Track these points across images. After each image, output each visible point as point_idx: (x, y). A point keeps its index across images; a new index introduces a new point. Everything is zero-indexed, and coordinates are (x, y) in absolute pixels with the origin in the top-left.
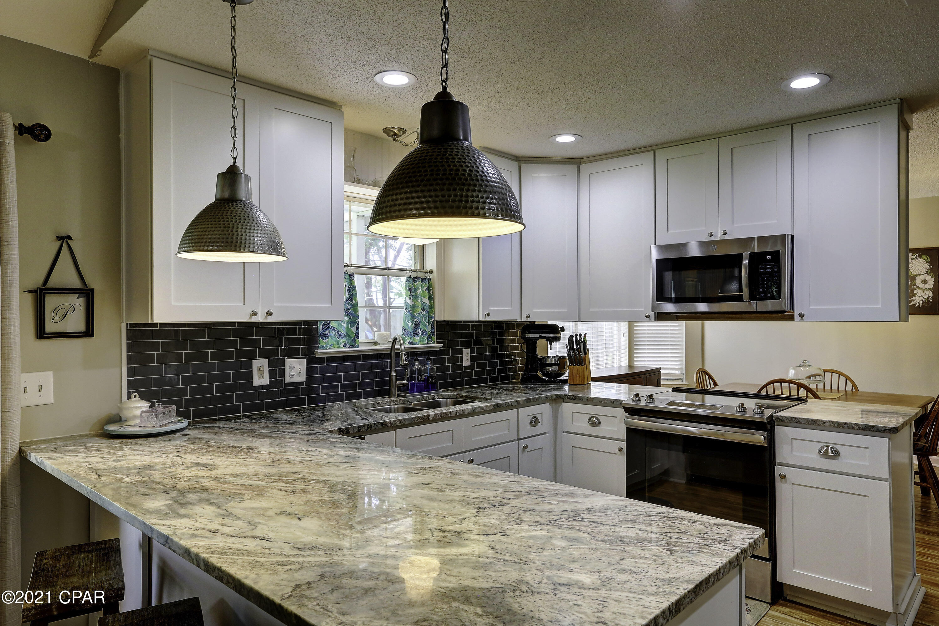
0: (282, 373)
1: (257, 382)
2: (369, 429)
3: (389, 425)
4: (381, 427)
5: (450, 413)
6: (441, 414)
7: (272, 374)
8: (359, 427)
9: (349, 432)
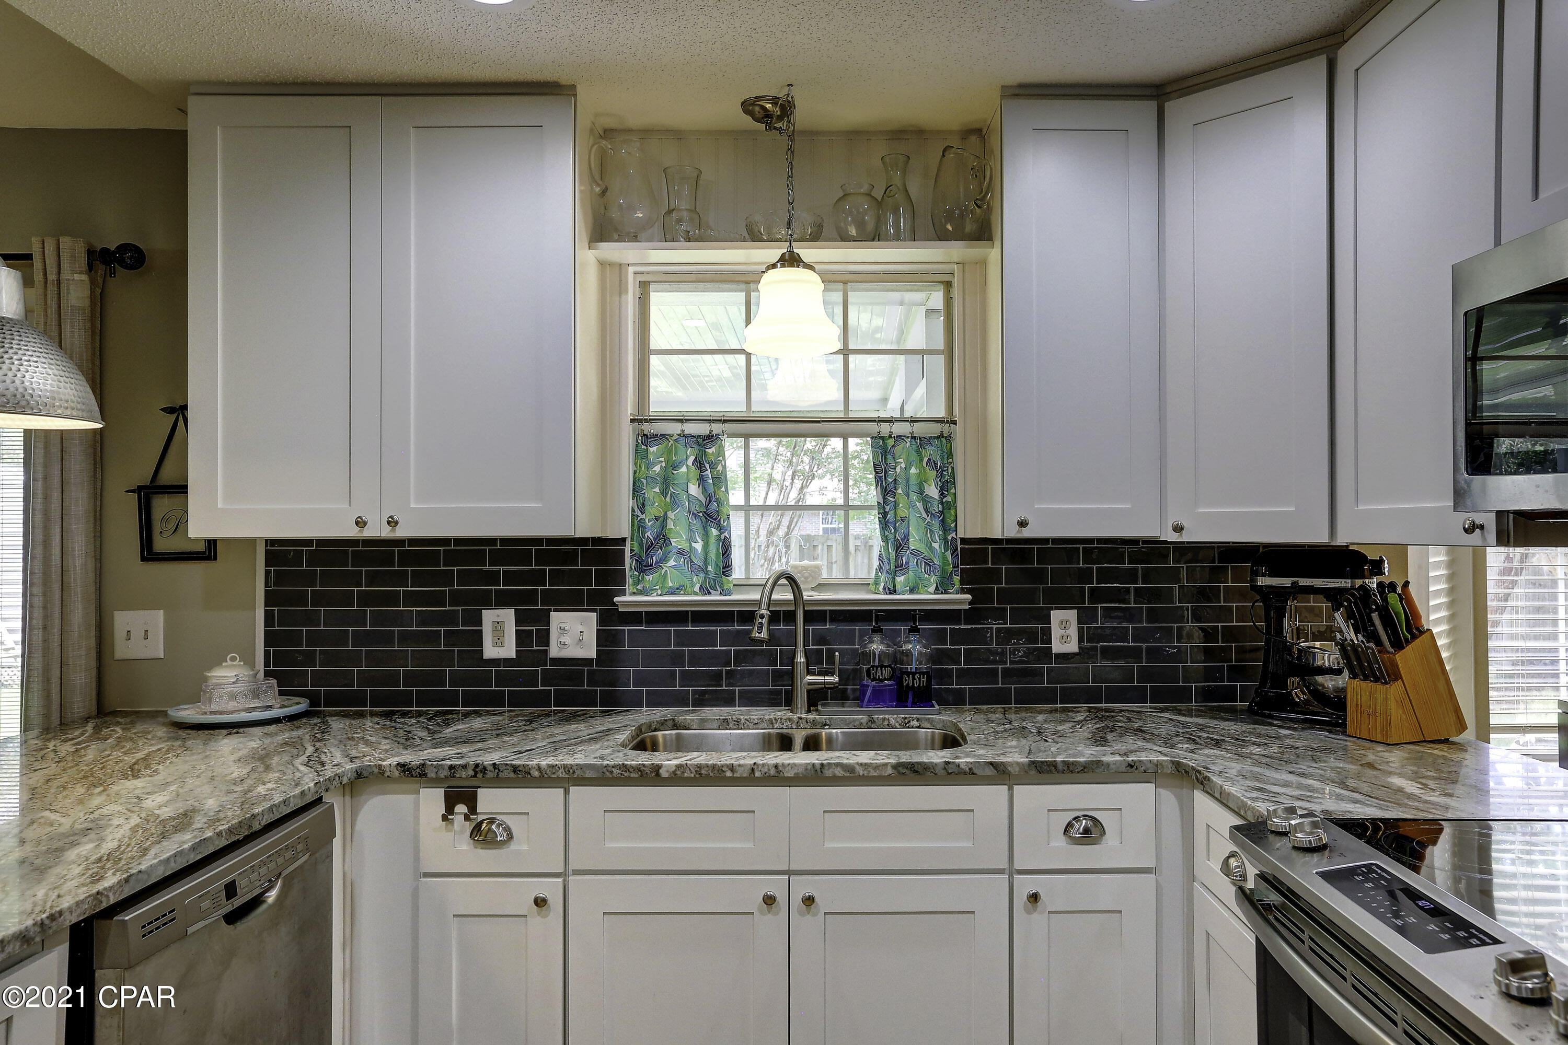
0: (544, 638)
1: (490, 651)
2: (480, 775)
3: (536, 774)
4: (512, 775)
5: (732, 768)
6: (699, 767)
7: (522, 638)
8: (451, 767)
9: (425, 775)
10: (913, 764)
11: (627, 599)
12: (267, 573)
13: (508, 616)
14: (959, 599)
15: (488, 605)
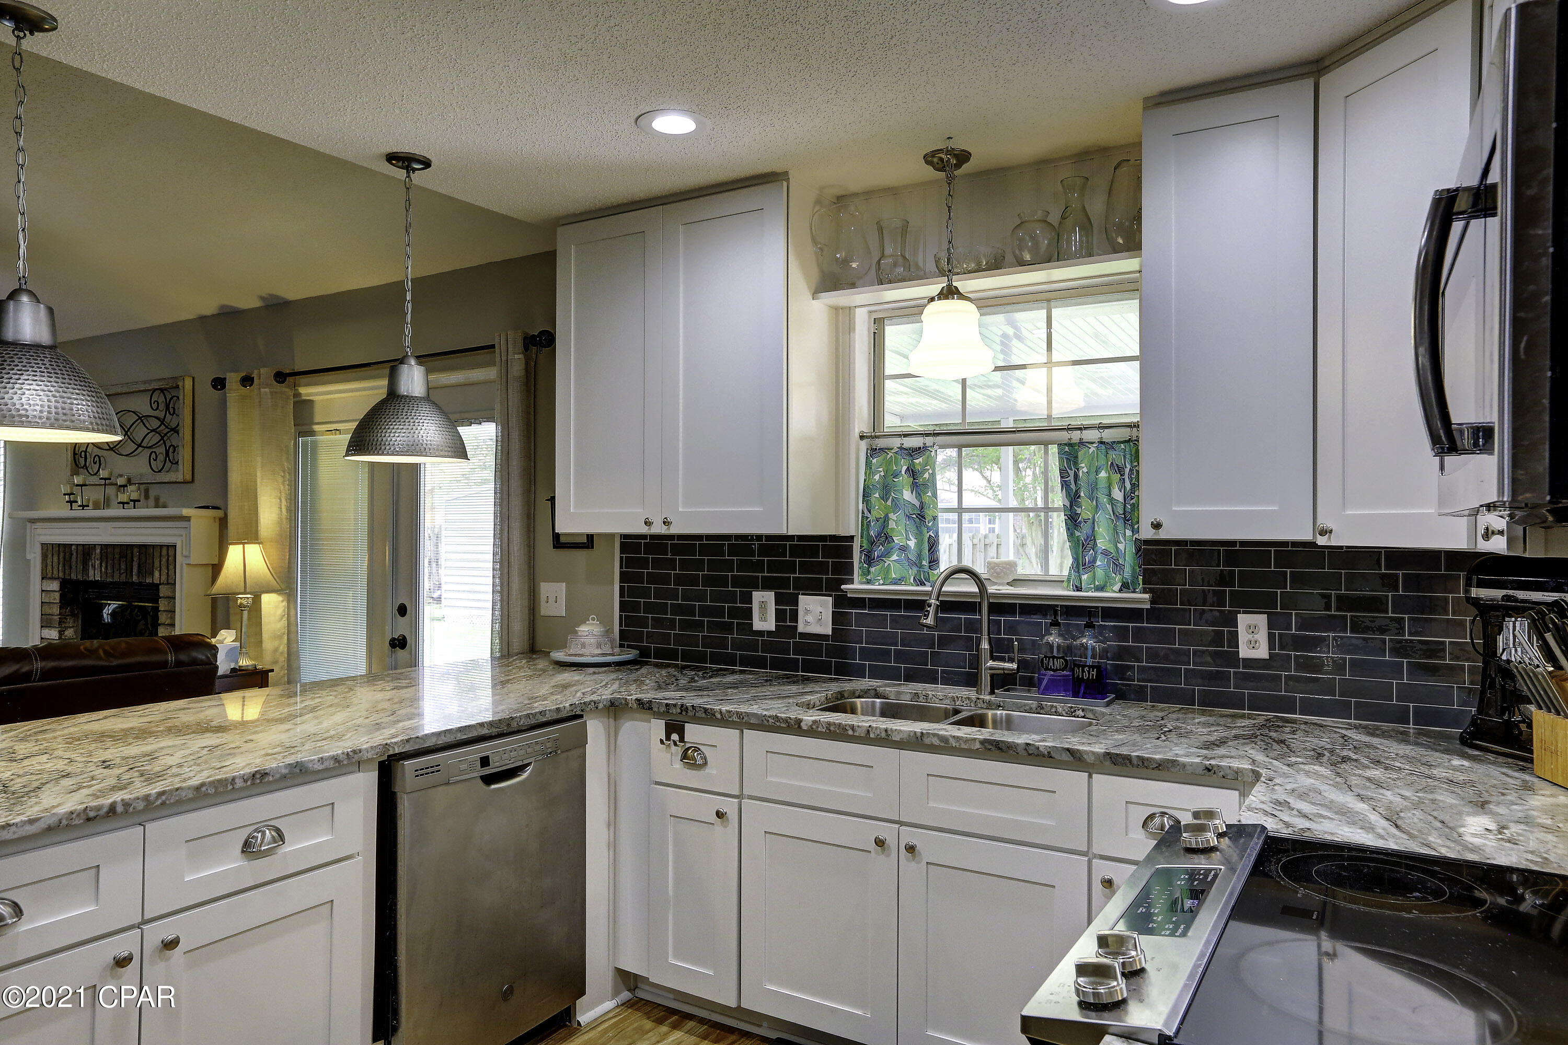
0: (795, 616)
1: (758, 625)
2: (684, 713)
3: (719, 716)
4: (703, 715)
5: (853, 728)
6: (829, 724)
7: (780, 616)
8: (667, 705)
9: (652, 709)
10: (998, 742)
11: (856, 586)
12: (621, 558)
13: (769, 597)
14: (1141, 598)
15: (756, 588)
